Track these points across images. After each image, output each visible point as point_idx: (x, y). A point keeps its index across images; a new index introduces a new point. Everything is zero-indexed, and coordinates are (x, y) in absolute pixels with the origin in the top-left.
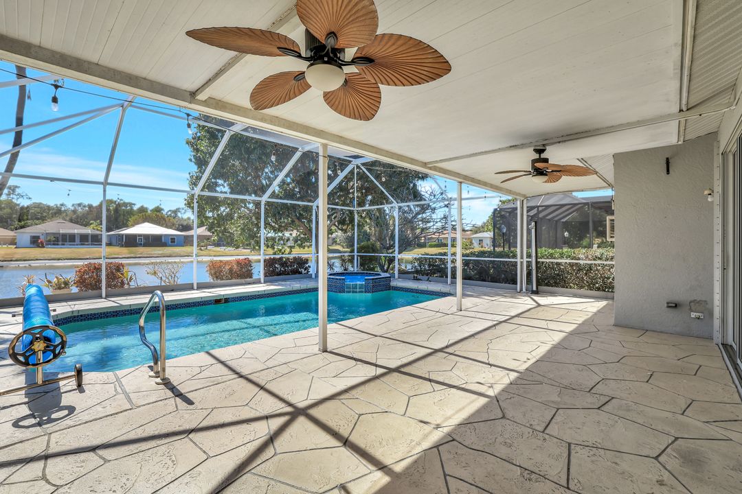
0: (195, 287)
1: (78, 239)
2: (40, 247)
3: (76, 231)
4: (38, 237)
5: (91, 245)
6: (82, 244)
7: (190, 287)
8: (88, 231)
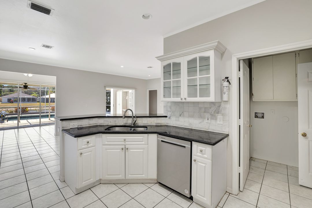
0: (45, 113)
1: (26, 100)
2: (11, 103)
3: (26, 97)
4: (10, 99)
5: (32, 102)
6: (28, 102)
7: (44, 113)
8: (31, 96)
